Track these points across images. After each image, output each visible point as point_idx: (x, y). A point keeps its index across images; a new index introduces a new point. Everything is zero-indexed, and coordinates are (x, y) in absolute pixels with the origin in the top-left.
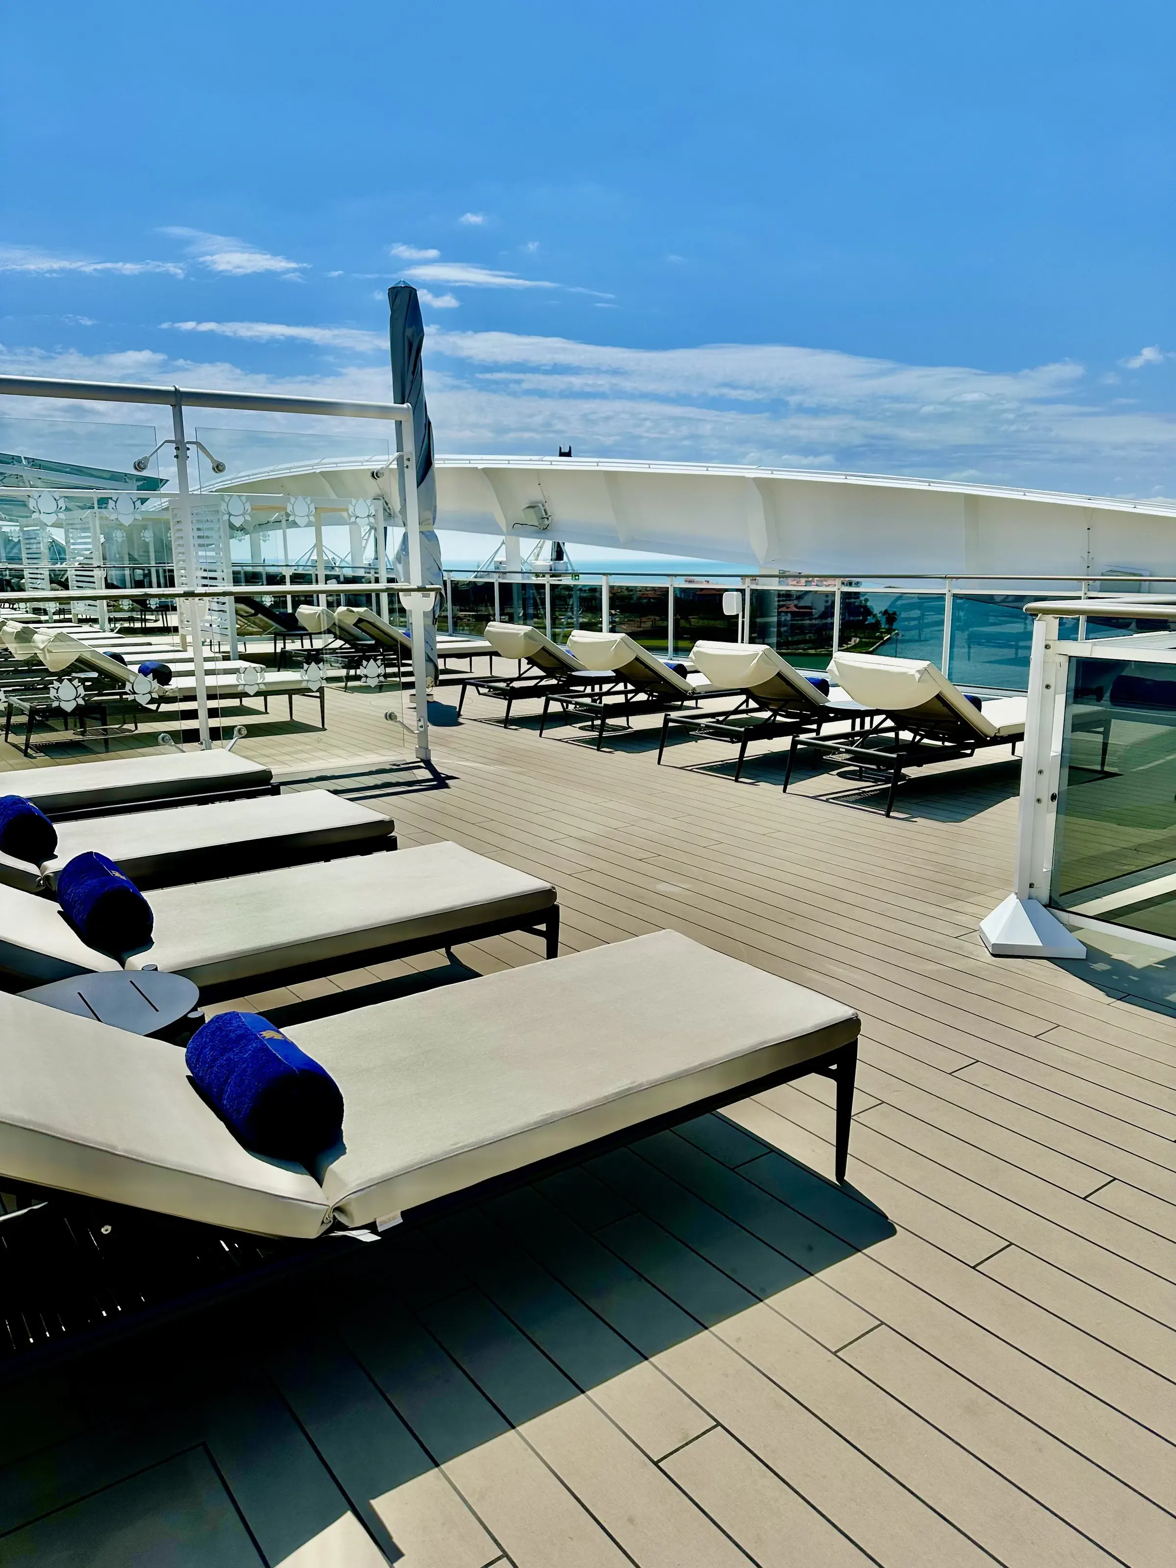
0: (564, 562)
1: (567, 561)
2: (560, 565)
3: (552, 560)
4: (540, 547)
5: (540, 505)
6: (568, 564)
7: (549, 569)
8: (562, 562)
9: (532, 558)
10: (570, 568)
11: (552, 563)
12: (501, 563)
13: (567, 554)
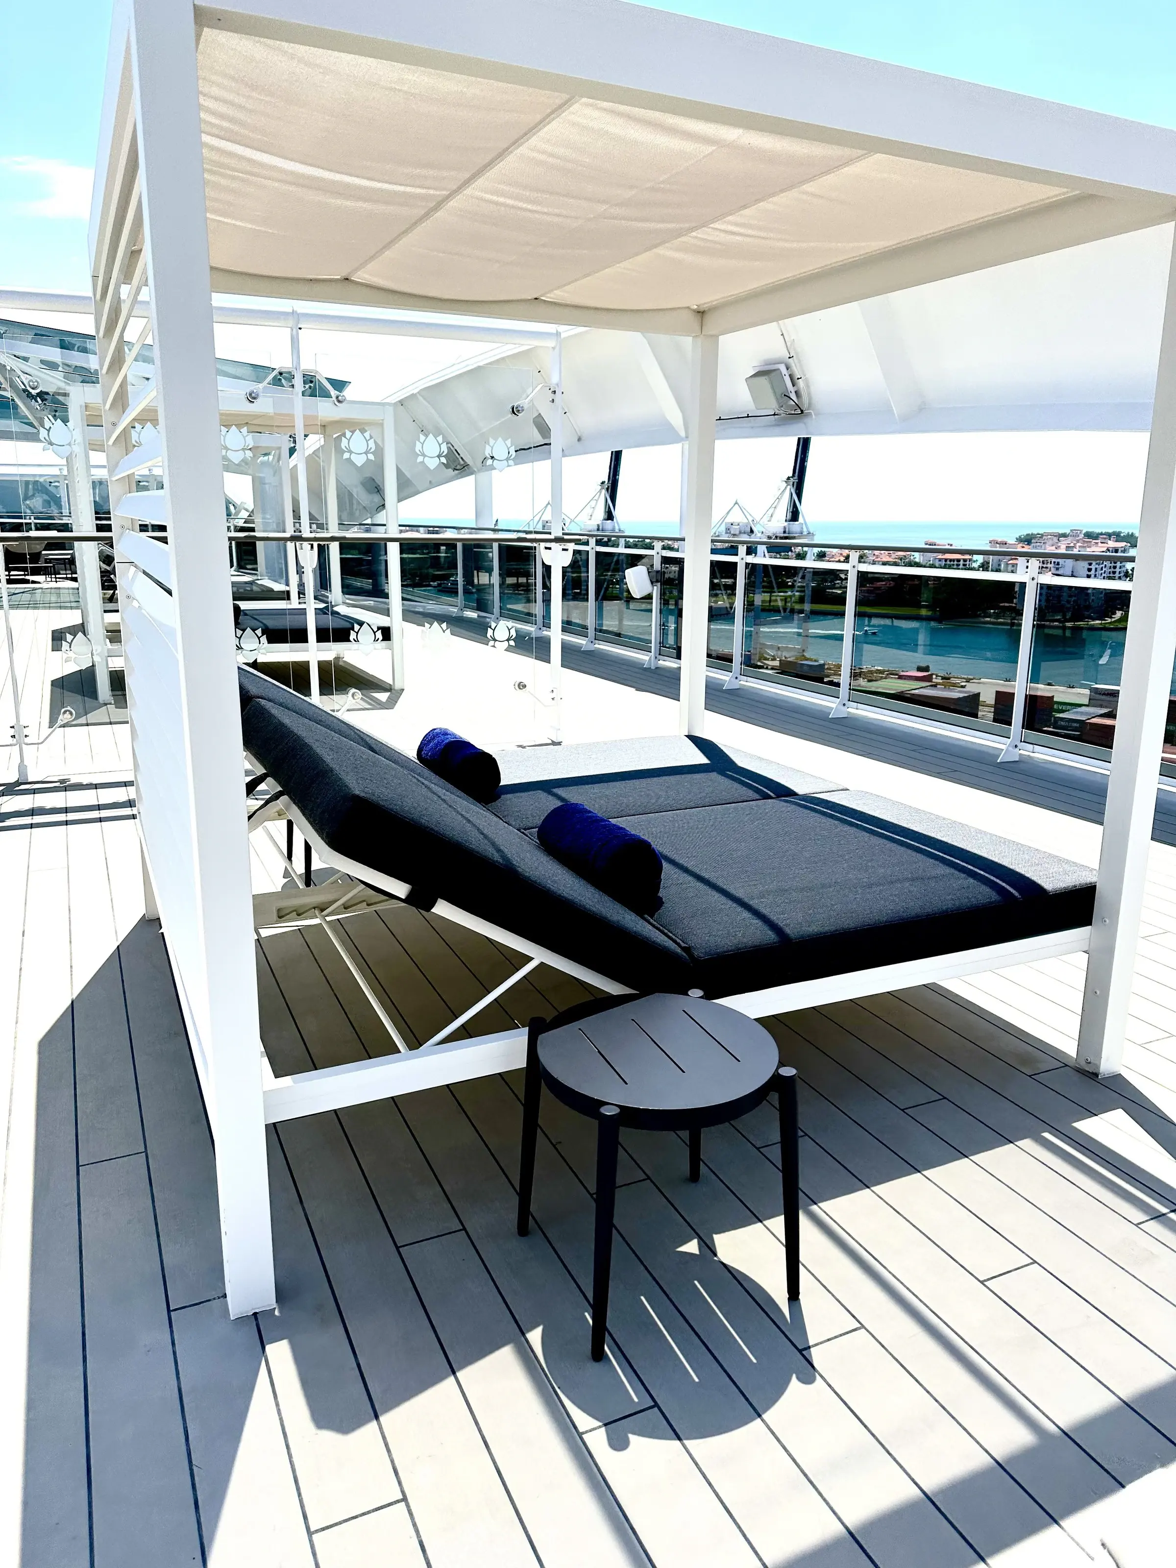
0: (800, 523)
1: (802, 522)
2: (795, 527)
3: (786, 521)
4: (775, 507)
5: (783, 368)
6: (804, 525)
7: (782, 530)
8: (796, 523)
9: (766, 518)
10: (805, 530)
11: (786, 524)
12: (732, 524)
13: (803, 516)
